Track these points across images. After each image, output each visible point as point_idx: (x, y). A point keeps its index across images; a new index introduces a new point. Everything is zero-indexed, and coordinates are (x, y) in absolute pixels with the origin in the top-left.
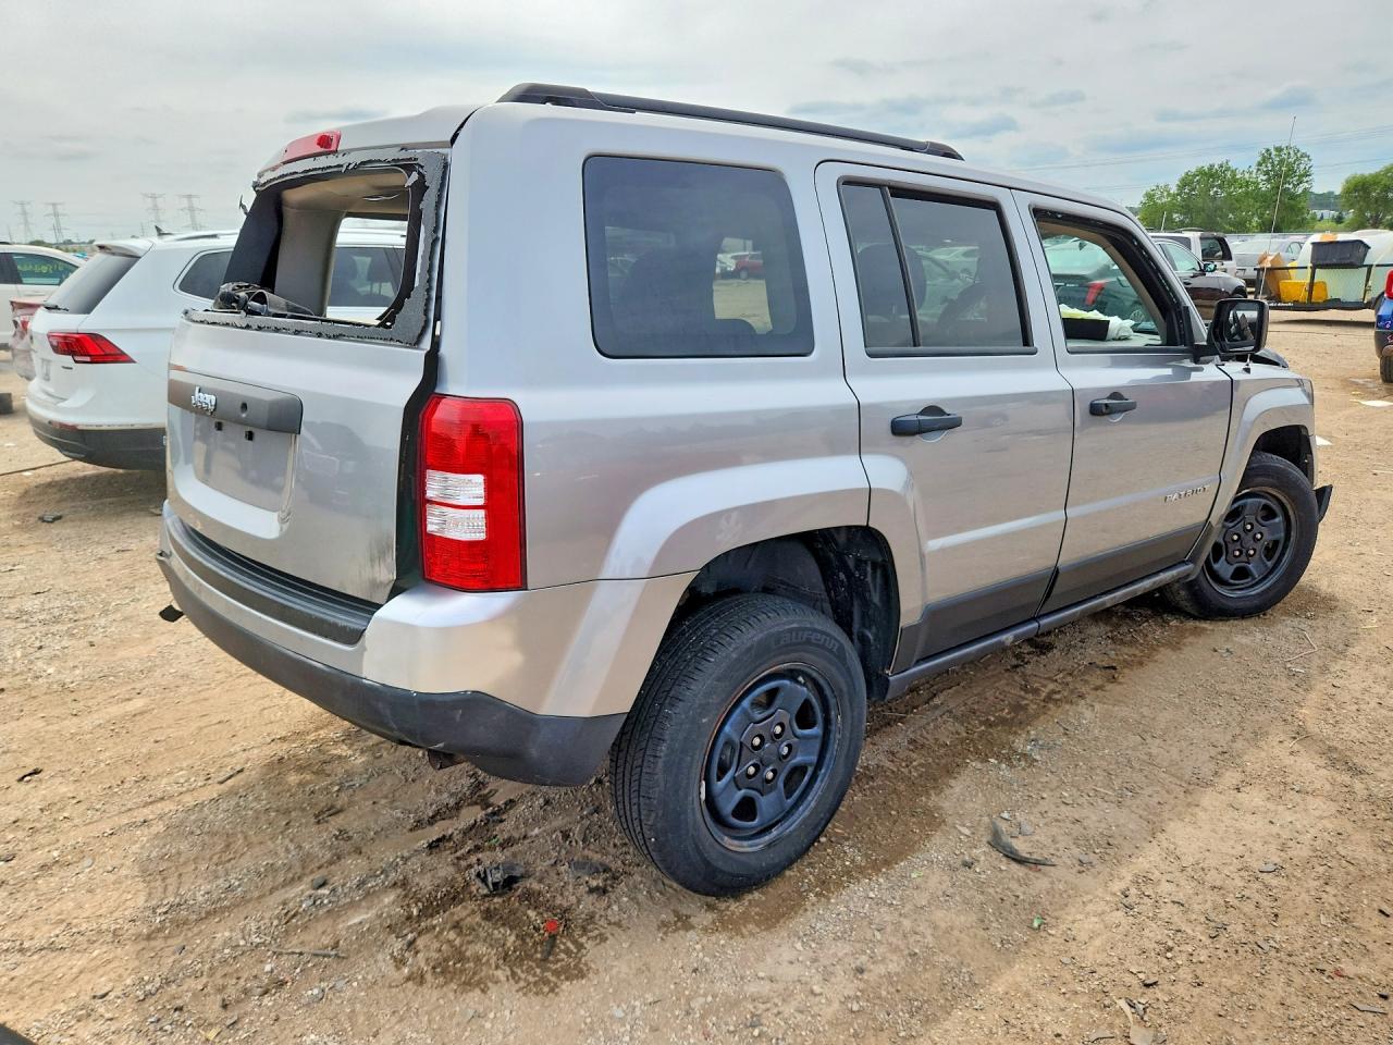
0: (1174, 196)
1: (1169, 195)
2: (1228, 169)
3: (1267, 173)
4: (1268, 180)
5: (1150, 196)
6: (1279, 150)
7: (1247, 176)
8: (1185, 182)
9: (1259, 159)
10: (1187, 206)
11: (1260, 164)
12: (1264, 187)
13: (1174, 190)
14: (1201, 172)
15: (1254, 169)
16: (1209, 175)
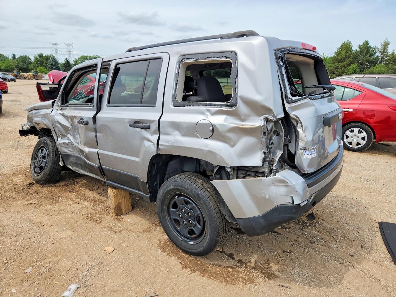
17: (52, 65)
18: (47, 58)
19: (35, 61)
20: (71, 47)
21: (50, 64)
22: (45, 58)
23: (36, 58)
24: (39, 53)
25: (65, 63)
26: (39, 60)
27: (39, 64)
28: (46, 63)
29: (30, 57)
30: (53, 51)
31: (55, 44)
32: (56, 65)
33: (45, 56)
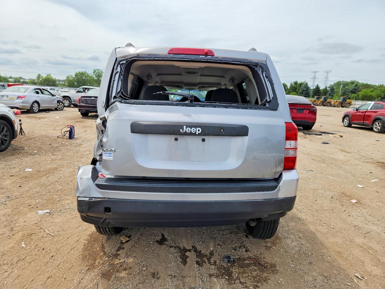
0: (74, 78)
1: (73, 78)
2: (86, 73)
3: (95, 75)
4: (96, 77)
5: (68, 77)
6: (97, 70)
7: (91, 75)
8: (76, 75)
9: (93, 71)
10: (78, 81)
11: (94, 73)
12: (96, 78)
13: (74, 76)
14: (80, 73)
15: (92, 74)
16: (82, 74)
17: (303, 90)
18: (301, 84)
19: (290, 88)
20: (329, 73)
21: (302, 90)
22: (299, 85)
23: (291, 85)
24: (295, 81)
25: (315, 89)
26: (294, 87)
27: (293, 90)
28: (299, 89)
29: (287, 84)
30: (311, 78)
31: (315, 72)
32: (307, 91)
33: (300, 83)
